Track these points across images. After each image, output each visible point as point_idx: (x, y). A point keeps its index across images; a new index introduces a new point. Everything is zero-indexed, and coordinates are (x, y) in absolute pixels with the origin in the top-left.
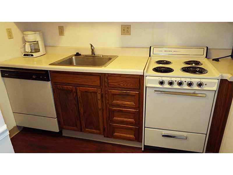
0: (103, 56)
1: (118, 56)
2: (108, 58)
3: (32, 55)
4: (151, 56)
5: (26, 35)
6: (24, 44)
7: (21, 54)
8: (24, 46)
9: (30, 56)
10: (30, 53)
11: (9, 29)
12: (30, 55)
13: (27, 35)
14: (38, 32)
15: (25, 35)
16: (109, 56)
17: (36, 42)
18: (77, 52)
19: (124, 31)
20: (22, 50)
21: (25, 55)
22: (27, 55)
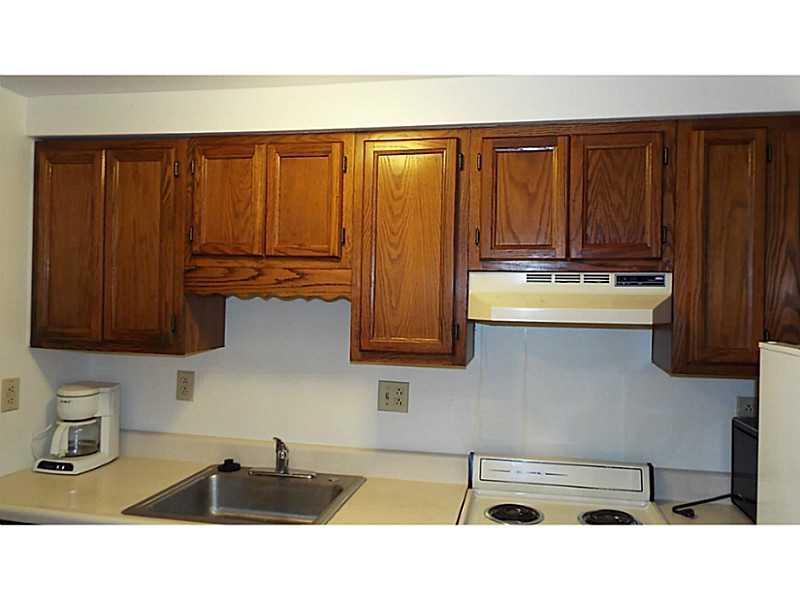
0: (313, 476)
1: (365, 480)
2: (331, 484)
3: (69, 467)
4: (473, 486)
5: (64, 399)
6: (50, 426)
7: (33, 459)
8: (50, 434)
9: (60, 469)
10: (62, 458)
11: (12, 381)
12: (61, 464)
13: (67, 399)
14: (108, 389)
15: (59, 398)
16: (334, 479)
17: (94, 421)
18: (227, 458)
19: (387, 398)
20: (39, 446)
21: (42, 465)
22: (52, 466)
